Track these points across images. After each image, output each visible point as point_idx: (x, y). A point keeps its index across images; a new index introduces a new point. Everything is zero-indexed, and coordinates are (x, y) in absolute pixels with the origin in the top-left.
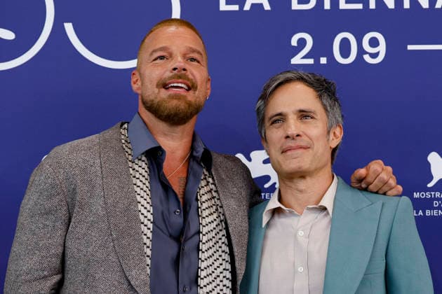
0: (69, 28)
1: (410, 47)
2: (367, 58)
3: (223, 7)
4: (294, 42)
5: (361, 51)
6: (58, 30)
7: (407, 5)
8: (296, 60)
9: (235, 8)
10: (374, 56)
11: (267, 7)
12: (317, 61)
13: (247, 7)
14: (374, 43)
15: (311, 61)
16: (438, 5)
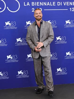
0: (7, 7)
1: (44, 10)
3: (25, 5)
4: (32, 9)
6: (6, 8)
7: (44, 5)
8: (33, 11)
15: (34, 11)
16: (47, 5)
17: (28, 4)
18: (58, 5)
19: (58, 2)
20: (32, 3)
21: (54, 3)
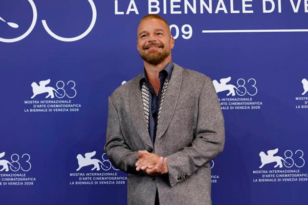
1: (204, 31)
2: (184, 36)
5: (181, 33)
7: (202, 12)
9: (122, 13)
10: (187, 35)
11: (137, 13)
13: (128, 13)
14: (187, 29)
16: (217, 12)
17: (132, 7)
18: (265, 11)
19: (264, 0)
20: (150, 2)
21: (247, 3)
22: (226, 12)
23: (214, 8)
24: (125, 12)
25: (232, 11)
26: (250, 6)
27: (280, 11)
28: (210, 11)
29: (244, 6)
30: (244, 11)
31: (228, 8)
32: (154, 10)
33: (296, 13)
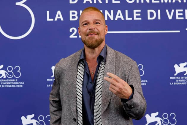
3: (48, 19)
4: (71, 31)
7: (106, 19)
8: (72, 36)
9: (52, 20)
11: (62, 19)
12: (78, 37)
13: (56, 20)
15: (76, 37)
16: (116, 19)
17: (59, 16)
18: (149, 18)
19: (149, 11)
20: (71, 12)
21: (137, 13)
22: (123, 19)
23: (115, 16)
24: (54, 19)
25: (127, 18)
26: (139, 15)
27: (159, 18)
28: (112, 18)
29: (135, 15)
30: (135, 18)
31: (124, 17)
32: (74, 17)
33: (170, 20)
